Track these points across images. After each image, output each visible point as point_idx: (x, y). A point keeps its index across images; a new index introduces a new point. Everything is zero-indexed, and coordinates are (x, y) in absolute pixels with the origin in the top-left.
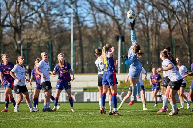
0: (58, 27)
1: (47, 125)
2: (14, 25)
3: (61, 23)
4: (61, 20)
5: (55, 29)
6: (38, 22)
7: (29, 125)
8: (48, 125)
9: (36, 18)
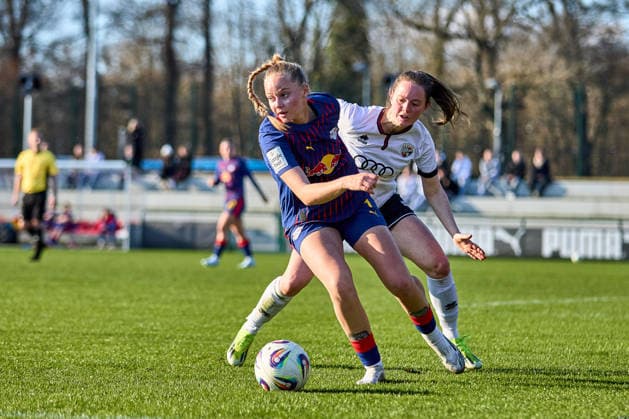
0: (604, 43)
1: (567, 324)
2: (478, 34)
3: (610, 31)
4: (611, 24)
5: (594, 49)
6: (546, 29)
7: (515, 324)
8: (570, 325)
9: (542, 14)
